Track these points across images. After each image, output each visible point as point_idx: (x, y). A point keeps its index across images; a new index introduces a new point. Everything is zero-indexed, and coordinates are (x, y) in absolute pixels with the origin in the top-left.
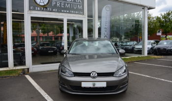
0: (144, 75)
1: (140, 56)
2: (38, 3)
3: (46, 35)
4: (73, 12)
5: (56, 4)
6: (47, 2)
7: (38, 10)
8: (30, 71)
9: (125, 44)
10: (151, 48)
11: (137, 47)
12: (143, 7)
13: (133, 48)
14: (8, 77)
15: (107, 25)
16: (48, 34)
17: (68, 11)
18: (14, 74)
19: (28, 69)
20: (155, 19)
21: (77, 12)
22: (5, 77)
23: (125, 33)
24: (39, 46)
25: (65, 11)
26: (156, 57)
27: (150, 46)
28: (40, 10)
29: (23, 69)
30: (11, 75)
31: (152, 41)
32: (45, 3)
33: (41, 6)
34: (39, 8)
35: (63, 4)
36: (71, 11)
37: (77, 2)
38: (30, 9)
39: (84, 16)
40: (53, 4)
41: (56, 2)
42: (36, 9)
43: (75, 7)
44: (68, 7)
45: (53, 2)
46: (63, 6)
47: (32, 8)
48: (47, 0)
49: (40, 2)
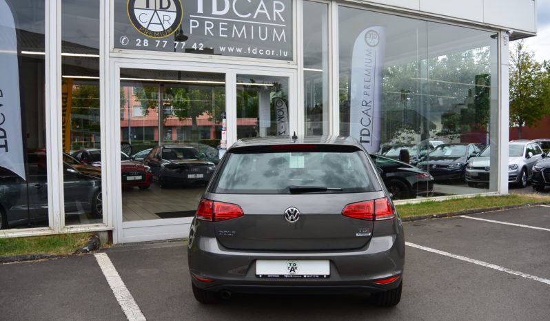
0: (483, 264)
1: (484, 193)
2: (145, 26)
3: (188, 122)
4: (255, 51)
5: (202, 27)
6: (172, 22)
7: (142, 48)
8: (117, 239)
9: (437, 153)
10: (525, 168)
11: (475, 163)
12: (495, 32)
13: (464, 167)
14: (42, 257)
15: (369, 91)
16: (194, 121)
17: (239, 50)
18: (62, 250)
19: (110, 233)
20: (543, 70)
21: (268, 52)
22: (33, 258)
23: (444, 116)
24: (158, 157)
25: (231, 50)
26: (538, 197)
27: (521, 162)
28: (152, 47)
29: (94, 234)
30: (51, 253)
31: (530, 144)
32: (167, 26)
33: (153, 34)
34: (146, 42)
35: (223, 26)
36: (249, 49)
37: (270, 19)
38: (118, 45)
39: (292, 64)
40: (191, 27)
41: (202, 22)
42: (138, 45)
43: (263, 37)
44: (239, 36)
45: (191, 21)
46: (223, 32)
47: (123, 42)
48: (173, 16)
49: (150, 23)
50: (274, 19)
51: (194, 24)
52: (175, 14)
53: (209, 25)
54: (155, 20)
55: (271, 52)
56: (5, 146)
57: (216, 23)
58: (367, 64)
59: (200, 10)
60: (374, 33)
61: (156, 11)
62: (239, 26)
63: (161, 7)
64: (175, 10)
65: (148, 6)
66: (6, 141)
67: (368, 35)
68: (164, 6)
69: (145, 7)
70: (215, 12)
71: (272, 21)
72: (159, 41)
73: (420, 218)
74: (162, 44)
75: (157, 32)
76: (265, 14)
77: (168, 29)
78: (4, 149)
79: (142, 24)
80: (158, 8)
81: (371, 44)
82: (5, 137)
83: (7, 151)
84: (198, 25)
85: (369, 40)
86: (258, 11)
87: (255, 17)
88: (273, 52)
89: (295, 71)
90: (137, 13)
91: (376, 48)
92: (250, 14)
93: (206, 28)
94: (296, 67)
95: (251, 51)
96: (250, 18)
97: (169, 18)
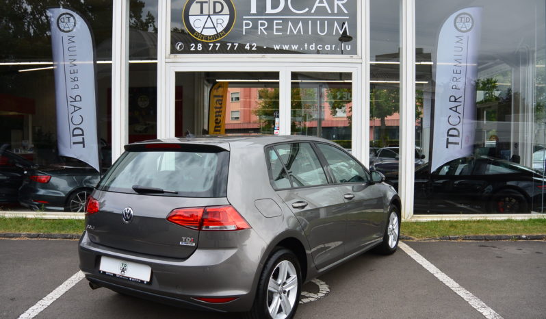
2: (199, 31)
4: (313, 47)
5: (255, 27)
6: (225, 25)
7: (196, 52)
15: (461, 85)
17: (295, 47)
21: (328, 47)
25: (286, 47)
28: (205, 50)
32: (220, 29)
33: (207, 37)
34: (200, 46)
35: (277, 24)
36: (306, 45)
37: (330, 12)
38: (174, 51)
39: (355, 58)
40: (244, 27)
41: (255, 22)
42: (192, 49)
43: (322, 31)
44: (295, 33)
45: (244, 22)
46: (278, 30)
47: (178, 48)
48: (226, 19)
49: (204, 28)
50: (336, 12)
51: (247, 24)
52: (228, 16)
53: (262, 25)
54: (209, 24)
55: (331, 47)
56: (83, 143)
57: (270, 21)
58: (457, 53)
59: (254, 10)
60: (466, 16)
61: (209, 15)
62: (295, 23)
63: (215, 12)
64: (229, 13)
65: (202, 12)
66: (83, 138)
67: (459, 19)
68: (217, 11)
69: (199, 13)
70: (269, 10)
71: (333, 14)
72: (212, 45)
73: (499, 238)
74: (215, 46)
75: (210, 36)
76: (325, 7)
77: (221, 32)
78: (82, 145)
79: (196, 29)
80: (212, 12)
81: (462, 29)
82: (83, 135)
83: (84, 147)
84: (251, 25)
85: (459, 25)
86: (317, 4)
87: (313, 11)
88: (334, 46)
89: (359, 66)
90: (192, 19)
91: (469, 33)
92: (307, 9)
93: (259, 27)
94: (359, 61)
95: (308, 47)
96: (308, 13)
97: (222, 21)
